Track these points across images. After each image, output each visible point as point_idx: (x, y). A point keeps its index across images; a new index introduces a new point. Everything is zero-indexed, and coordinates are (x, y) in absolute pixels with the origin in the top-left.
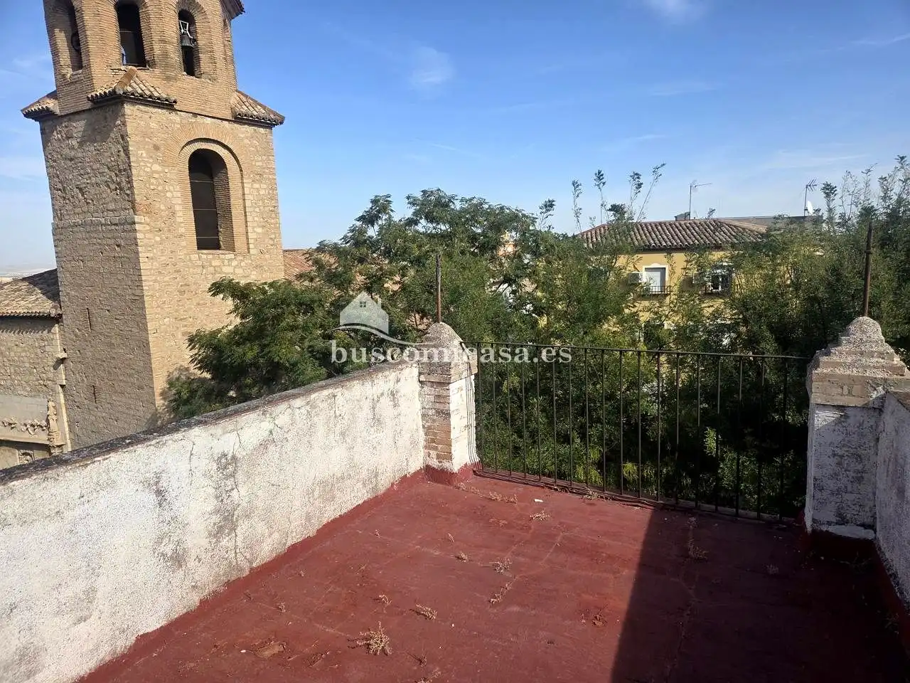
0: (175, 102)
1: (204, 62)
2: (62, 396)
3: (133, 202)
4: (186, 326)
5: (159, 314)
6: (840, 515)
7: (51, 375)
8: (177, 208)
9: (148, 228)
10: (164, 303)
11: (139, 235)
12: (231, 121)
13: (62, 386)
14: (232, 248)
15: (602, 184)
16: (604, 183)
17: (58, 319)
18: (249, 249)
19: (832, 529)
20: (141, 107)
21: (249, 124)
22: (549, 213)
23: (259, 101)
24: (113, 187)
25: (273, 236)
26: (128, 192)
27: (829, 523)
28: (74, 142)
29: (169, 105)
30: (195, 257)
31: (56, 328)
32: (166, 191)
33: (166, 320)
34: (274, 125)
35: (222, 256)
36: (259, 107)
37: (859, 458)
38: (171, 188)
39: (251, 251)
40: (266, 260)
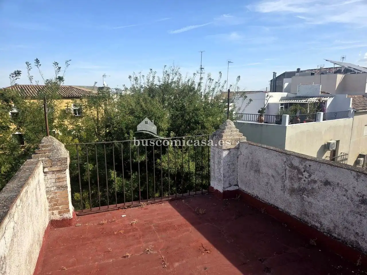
6: (230, 184)
15: (39, 66)
16: (40, 65)
19: (228, 189)
22: (17, 77)
27: (227, 187)
37: (233, 164)
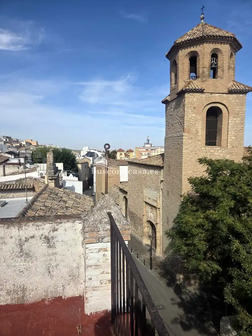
0: (204, 90)
1: (219, 71)
2: (161, 192)
3: (183, 128)
4: (196, 174)
5: (187, 169)
7: (159, 185)
8: (199, 130)
9: (187, 137)
10: (189, 165)
11: (184, 140)
12: (228, 93)
13: (162, 189)
14: (220, 145)
17: (162, 168)
18: (227, 145)
20: (191, 94)
21: (235, 94)
23: (242, 83)
24: (180, 123)
25: (240, 140)
26: (183, 125)
28: (172, 110)
29: (201, 91)
30: (203, 148)
31: (162, 171)
32: (195, 124)
33: (189, 172)
34: (248, 92)
35: (215, 148)
36: (241, 86)
38: (198, 123)
39: (229, 147)
40: (235, 150)
